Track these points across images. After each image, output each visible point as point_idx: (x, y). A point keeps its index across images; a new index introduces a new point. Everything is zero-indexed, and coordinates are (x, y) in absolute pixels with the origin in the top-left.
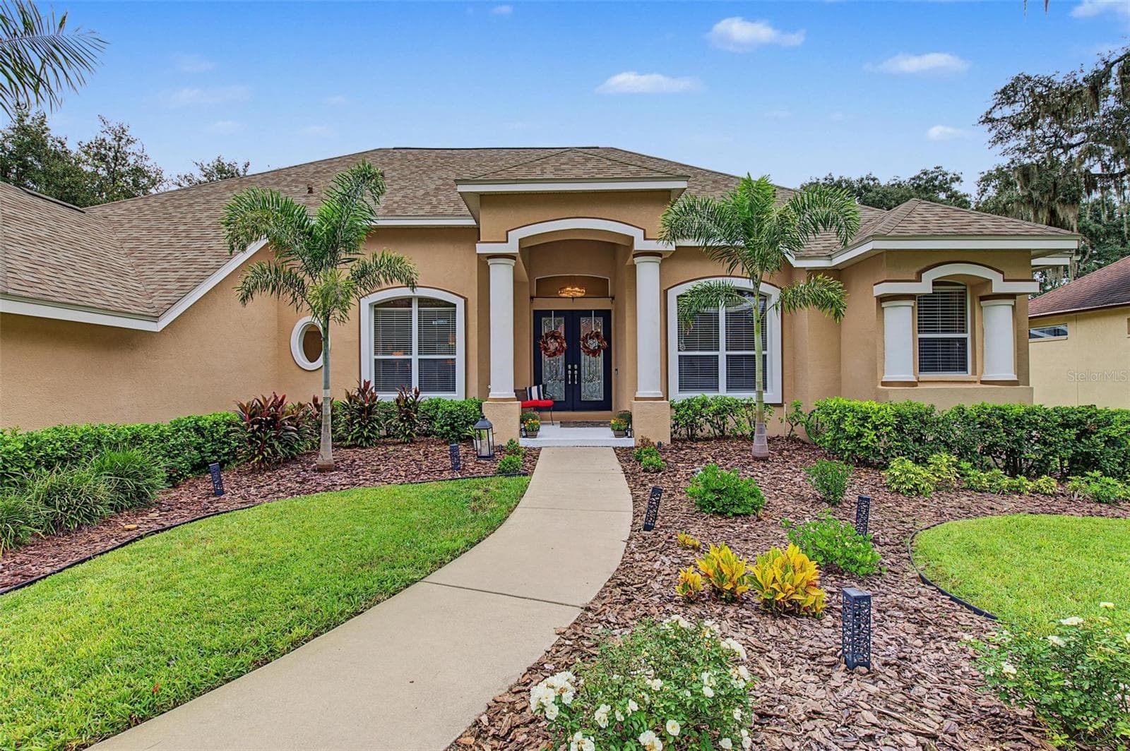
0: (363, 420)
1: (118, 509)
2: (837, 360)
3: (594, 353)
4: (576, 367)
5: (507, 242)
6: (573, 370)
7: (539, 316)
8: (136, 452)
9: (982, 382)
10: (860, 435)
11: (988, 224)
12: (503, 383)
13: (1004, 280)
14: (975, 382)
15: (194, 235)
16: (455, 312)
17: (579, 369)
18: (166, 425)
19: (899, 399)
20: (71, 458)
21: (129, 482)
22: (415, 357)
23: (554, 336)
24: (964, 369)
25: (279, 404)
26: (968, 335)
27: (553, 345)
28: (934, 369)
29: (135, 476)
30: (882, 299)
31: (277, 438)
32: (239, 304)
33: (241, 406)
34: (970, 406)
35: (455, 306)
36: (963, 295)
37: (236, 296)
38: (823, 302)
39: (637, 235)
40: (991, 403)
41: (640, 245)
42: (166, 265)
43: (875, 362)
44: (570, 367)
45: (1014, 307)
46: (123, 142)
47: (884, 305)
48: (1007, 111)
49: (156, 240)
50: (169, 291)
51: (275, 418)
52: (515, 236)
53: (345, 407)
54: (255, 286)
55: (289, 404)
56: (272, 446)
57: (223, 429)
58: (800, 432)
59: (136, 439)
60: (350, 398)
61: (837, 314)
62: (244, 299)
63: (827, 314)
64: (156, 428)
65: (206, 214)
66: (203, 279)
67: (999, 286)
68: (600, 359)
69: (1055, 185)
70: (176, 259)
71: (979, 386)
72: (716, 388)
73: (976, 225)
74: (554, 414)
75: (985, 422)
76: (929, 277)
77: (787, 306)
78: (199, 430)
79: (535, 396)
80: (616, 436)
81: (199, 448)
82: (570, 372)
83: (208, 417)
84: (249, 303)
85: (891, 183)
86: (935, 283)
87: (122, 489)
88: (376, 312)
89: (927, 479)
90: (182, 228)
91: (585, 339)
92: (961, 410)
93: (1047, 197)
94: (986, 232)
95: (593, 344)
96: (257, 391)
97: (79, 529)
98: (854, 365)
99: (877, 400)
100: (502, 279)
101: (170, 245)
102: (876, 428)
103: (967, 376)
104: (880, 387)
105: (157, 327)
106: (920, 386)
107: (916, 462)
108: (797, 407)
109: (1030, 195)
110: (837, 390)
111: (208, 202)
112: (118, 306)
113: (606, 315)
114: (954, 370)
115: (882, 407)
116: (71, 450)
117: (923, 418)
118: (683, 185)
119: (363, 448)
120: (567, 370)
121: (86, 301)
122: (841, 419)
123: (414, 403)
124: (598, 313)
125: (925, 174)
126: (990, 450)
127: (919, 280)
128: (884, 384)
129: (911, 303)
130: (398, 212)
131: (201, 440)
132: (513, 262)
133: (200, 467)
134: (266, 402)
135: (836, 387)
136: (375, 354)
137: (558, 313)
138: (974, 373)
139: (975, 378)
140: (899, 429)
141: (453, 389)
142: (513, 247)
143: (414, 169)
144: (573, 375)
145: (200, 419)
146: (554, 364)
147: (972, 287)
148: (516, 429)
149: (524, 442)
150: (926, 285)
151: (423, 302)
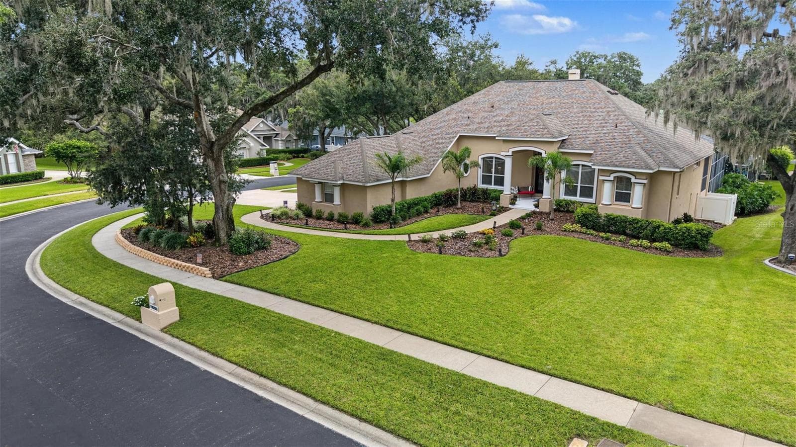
1: (424, 213)
9: (634, 208)
14: (632, 207)
15: (437, 141)
20: (418, 204)
22: (493, 175)
26: (632, 192)
28: (620, 201)
29: (426, 208)
31: (450, 200)
39: (543, 152)
45: (644, 186)
47: (605, 182)
51: (450, 194)
52: (511, 151)
53: (469, 191)
55: (452, 191)
56: (449, 202)
57: (441, 196)
59: (426, 200)
60: (471, 188)
64: (429, 197)
66: (438, 160)
67: (633, 180)
72: (576, 196)
79: (529, 189)
81: (436, 200)
83: (438, 194)
86: (614, 177)
87: (424, 210)
88: (483, 160)
90: (434, 137)
103: (630, 204)
105: (429, 175)
106: (612, 206)
112: (423, 173)
114: (626, 202)
116: (418, 202)
119: (473, 202)
121: (419, 174)
127: (610, 176)
133: (436, 206)
136: (483, 173)
142: (510, 154)
145: (436, 194)
148: (508, 203)
149: (510, 206)
150: (611, 178)
151: (496, 158)
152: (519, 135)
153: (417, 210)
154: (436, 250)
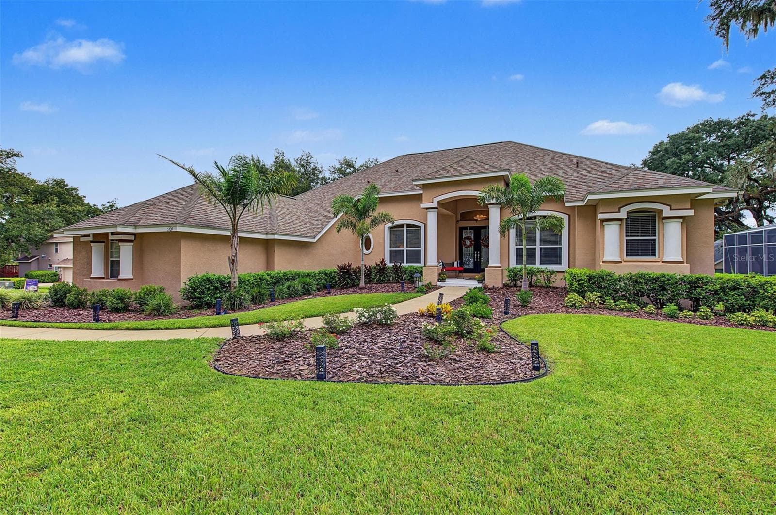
0: (381, 273)
1: (304, 294)
2: (593, 250)
3: (487, 246)
4: (479, 253)
5: (433, 202)
6: (477, 254)
7: (462, 229)
8: (308, 279)
9: (663, 262)
12: (431, 259)
13: (671, 209)
14: (659, 262)
15: (328, 205)
16: (420, 229)
17: (480, 254)
18: (317, 272)
20: (293, 279)
21: (306, 287)
22: (405, 249)
23: (468, 238)
24: (654, 255)
25: (350, 266)
26: (656, 238)
27: (468, 243)
28: (635, 255)
29: (307, 285)
30: (604, 221)
31: (348, 277)
32: (337, 233)
33: (338, 266)
35: (420, 227)
36: (654, 217)
37: (335, 230)
42: (318, 218)
44: (476, 253)
45: (682, 223)
46: (309, 158)
47: (604, 224)
49: (316, 208)
50: (319, 228)
51: (348, 271)
52: (436, 200)
53: (375, 268)
54: (341, 226)
55: (352, 267)
56: (347, 280)
57: (333, 274)
59: (308, 275)
60: (377, 265)
62: (338, 231)
64: (314, 272)
65: (332, 196)
66: (329, 222)
67: (668, 213)
70: (322, 215)
72: (535, 263)
74: (464, 274)
76: (624, 211)
78: (326, 274)
79: (456, 266)
80: (478, 283)
81: (326, 280)
82: (476, 255)
83: (329, 270)
84: (339, 232)
86: (628, 213)
87: (304, 288)
88: (390, 230)
89: (581, 302)
90: (324, 202)
91: (483, 240)
96: (343, 262)
97: (294, 297)
100: (430, 218)
101: (320, 210)
103: (655, 258)
104: (601, 263)
105: (314, 240)
106: (625, 264)
110: (593, 265)
111: (333, 190)
112: (304, 235)
114: (648, 255)
116: (293, 277)
118: (507, 173)
119: (381, 284)
120: (474, 254)
121: (296, 234)
123: (400, 267)
127: (619, 211)
128: (603, 262)
129: (618, 223)
130: (398, 190)
131: (327, 278)
132: (437, 210)
133: (325, 287)
134: (345, 264)
136: (390, 248)
137: (471, 228)
138: (659, 257)
139: (659, 260)
141: (420, 262)
142: (435, 205)
143: (411, 166)
144: (477, 256)
145: (326, 271)
146: (468, 251)
147: (657, 213)
148: (436, 279)
149: (439, 284)
150: (623, 214)
151: (409, 226)
152: (449, 175)
153: (289, 287)
154: (306, 365)
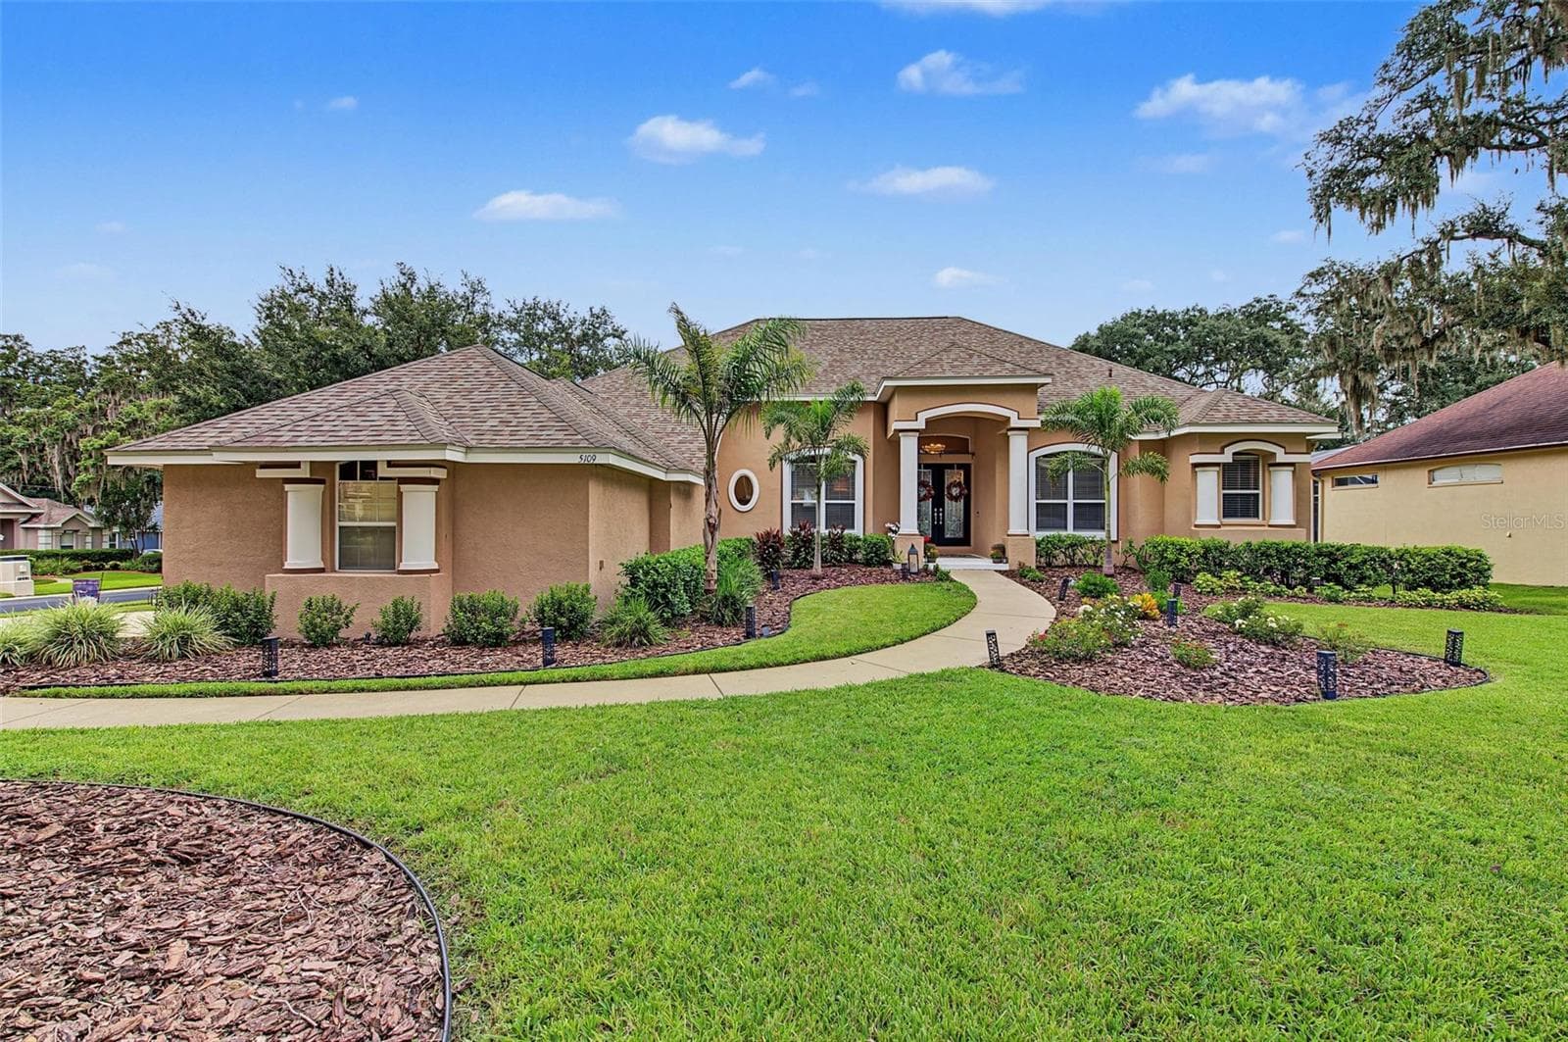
2: (1161, 506)
3: (956, 499)
5: (916, 420)
6: (938, 512)
9: (1270, 526)
10: (1178, 561)
11: (1274, 413)
12: (909, 522)
13: (1286, 453)
14: (1263, 525)
16: (855, 466)
17: (943, 512)
19: (1206, 537)
23: (923, 484)
24: (1257, 516)
26: (1260, 492)
27: (923, 492)
28: (1234, 515)
30: (1195, 465)
34: (1255, 542)
35: (855, 462)
36: (1256, 463)
38: (1154, 471)
39: (1013, 416)
40: (1270, 539)
41: (1014, 423)
43: (1190, 510)
44: (936, 509)
45: (1294, 472)
48: (1317, 289)
52: (923, 417)
58: (1132, 561)
61: (1163, 479)
63: (1156, 478)
67: (1281, 457)
68: (961, 504)
69: (1358, 355)
71: (1267, 528)
72: (1066, 528)
73: (1265, 414)
75: (1263, 552)
76: (1229, 451)
77: (1124, 471)
80: (995, 562)
82: (936, 515)
85: (1220, 311)
88: (793, 466)
89: (1221, 586)
91: (949, 488)
92: (1249, 544)
93: (1350, 365)
94: (1271, 420)
95: (955, 491)
98: (1174, 511)
99: (1191, 537)
100: (909, 448)
102: (1189, 555)
103: (1260, 521)
104: (1193, 527)
106: (1223, 528)
107: (1214, 576)
108: (1131, 542)
109: (1336, 362)
110: (1161, 530)
113: (966, 468)
114: (1248, 516)
115: (1194, 542)
117: (1222, 549)
118: (1048, 380)
120: (933, 512)
122: (1165, 551)
124: (960, 466)
125: (1258, 301)
126: (1269, 571)
127: (1222, 453)
128: (1196, 526)
129: (1217, 469)
132: (919, 434)
135: (1161, 528)
136: (792, 499)
137: (927, 466)
138: (1264, 519)
139: (1263, 523)
140: (1205, 556)
141: (852, 527)
142: (921, 425)
146: (923, 507)
147: (1264, 457)
150: (1228, 457)
